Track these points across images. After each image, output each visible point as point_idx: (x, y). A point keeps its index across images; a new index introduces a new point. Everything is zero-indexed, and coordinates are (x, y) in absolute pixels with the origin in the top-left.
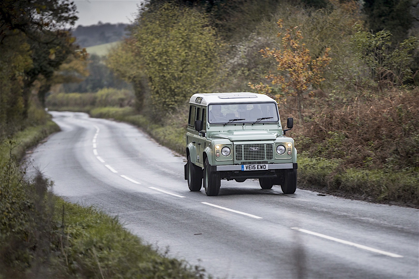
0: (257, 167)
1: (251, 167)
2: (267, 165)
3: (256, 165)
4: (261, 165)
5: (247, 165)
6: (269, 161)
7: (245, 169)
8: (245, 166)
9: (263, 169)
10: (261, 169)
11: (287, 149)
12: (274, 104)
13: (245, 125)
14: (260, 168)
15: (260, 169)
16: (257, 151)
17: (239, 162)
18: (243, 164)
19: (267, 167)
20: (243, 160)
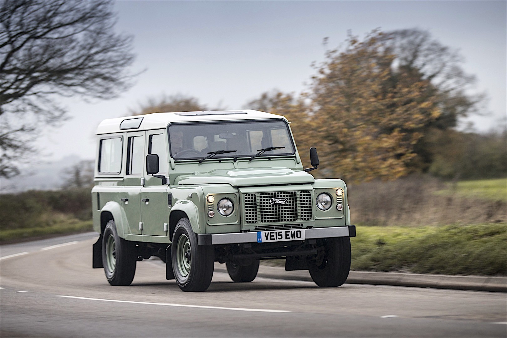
0: (284, 236)
1: (274, 235)
2: (302, 231)
3: (284, 232)
4: (293, 231)
5: (267, 232)
6: (306, 223)
7: (264, 240)
8: (263, 233)
9: (296, 239)
10: (293, 239)
11: (335, 200)
12: (283, 123)
13: (237, 161)
14: (290, 236)
15: (291, 239)
16: (284, 205)
17: (252, 226)
18: (259, 229)
19: (304, 234)
20: (259, 223)
